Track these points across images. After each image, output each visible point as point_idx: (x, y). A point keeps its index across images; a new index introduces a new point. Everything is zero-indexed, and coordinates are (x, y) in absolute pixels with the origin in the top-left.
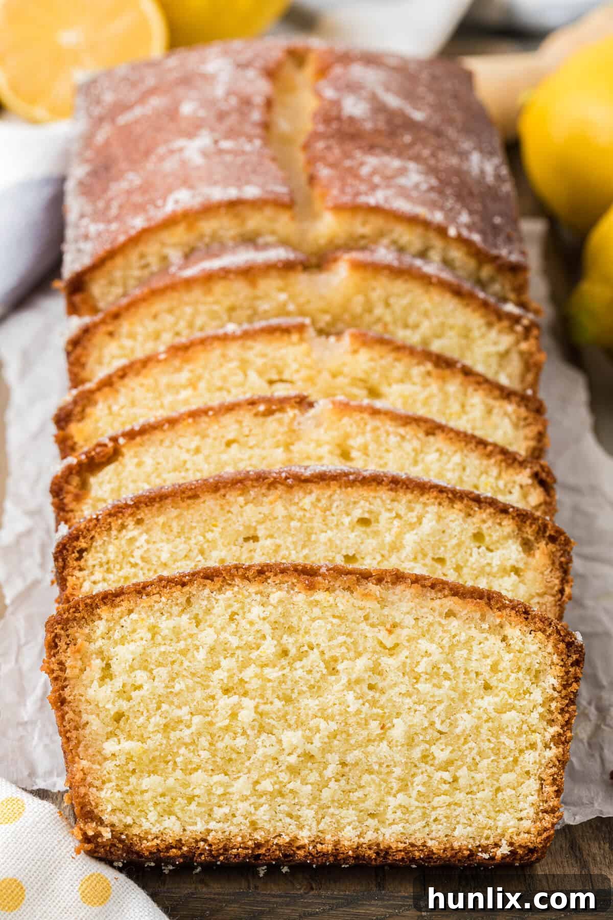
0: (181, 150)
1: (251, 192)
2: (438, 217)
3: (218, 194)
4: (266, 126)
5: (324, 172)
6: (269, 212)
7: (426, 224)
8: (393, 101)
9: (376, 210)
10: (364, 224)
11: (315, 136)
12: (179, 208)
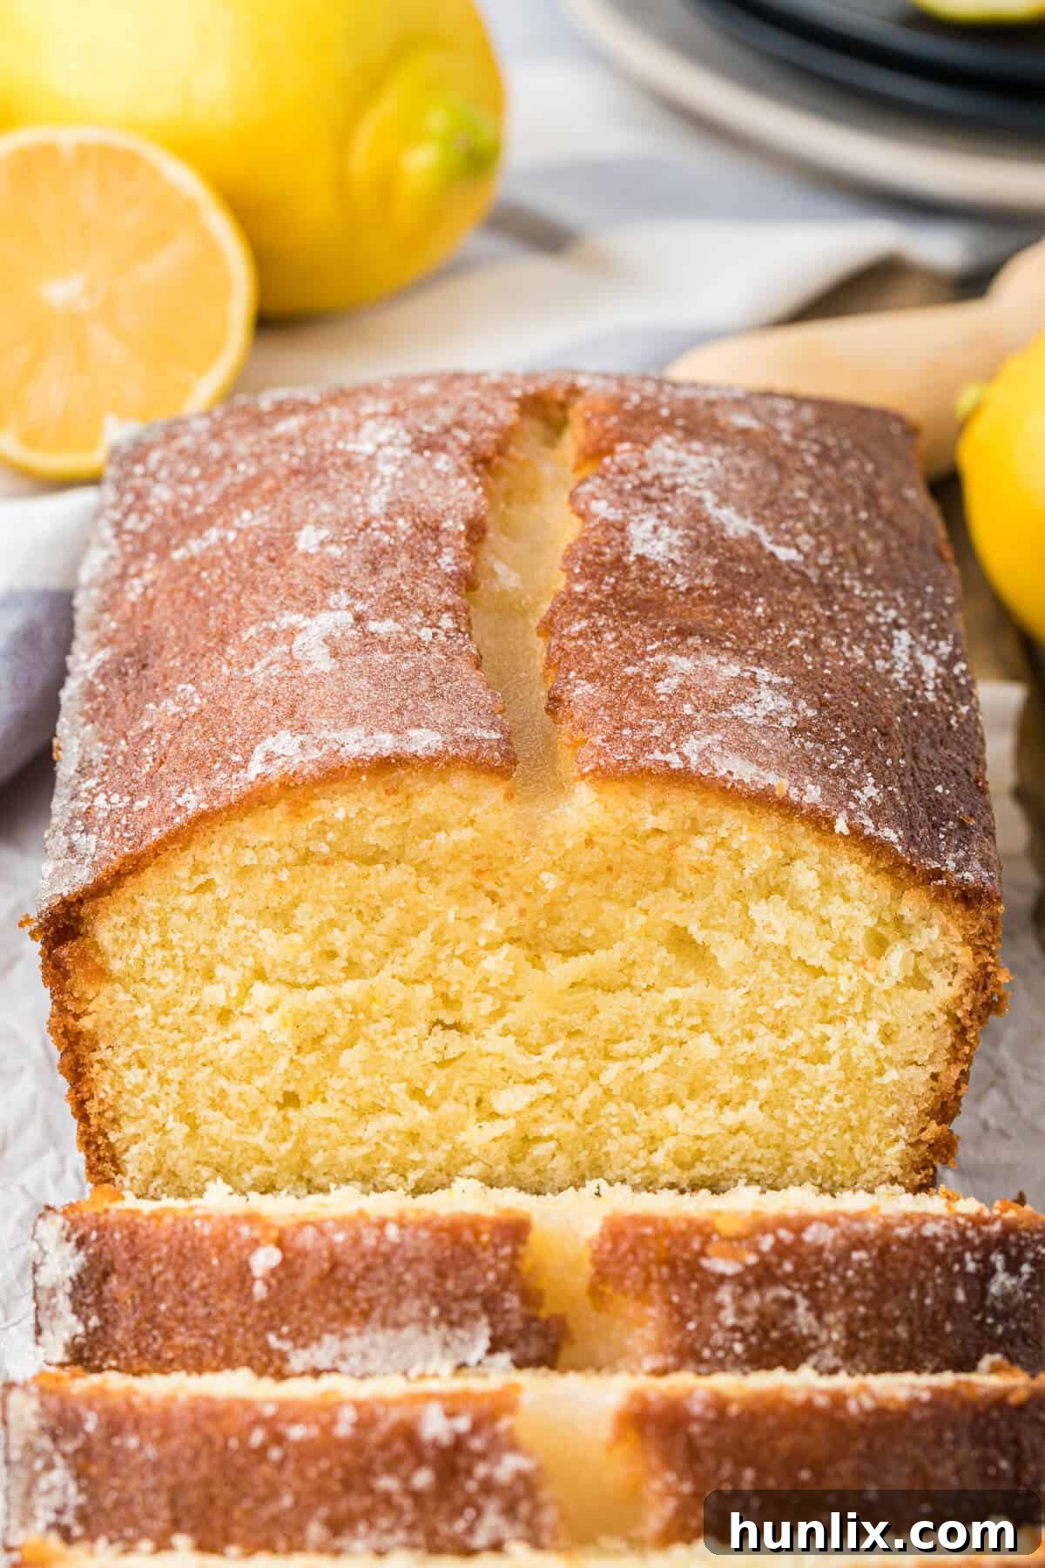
0: (291, 633)
1: (423, 741)
2: (813, 794)
3: (356, 743)
4: (467, 582)
5: (582, 691)
6: (460, 782)
7: (788, 808)
8: (736, 524)
9: (682, 778)
10: (658, 808)
11: (569, 603)
12: (274, 772)
